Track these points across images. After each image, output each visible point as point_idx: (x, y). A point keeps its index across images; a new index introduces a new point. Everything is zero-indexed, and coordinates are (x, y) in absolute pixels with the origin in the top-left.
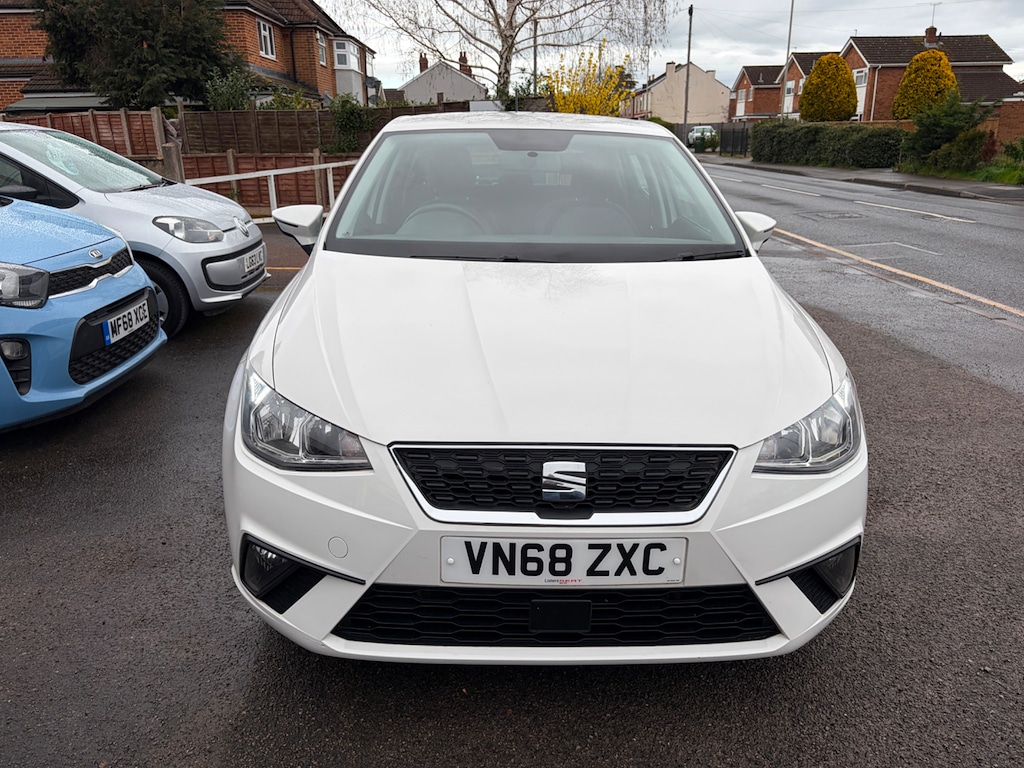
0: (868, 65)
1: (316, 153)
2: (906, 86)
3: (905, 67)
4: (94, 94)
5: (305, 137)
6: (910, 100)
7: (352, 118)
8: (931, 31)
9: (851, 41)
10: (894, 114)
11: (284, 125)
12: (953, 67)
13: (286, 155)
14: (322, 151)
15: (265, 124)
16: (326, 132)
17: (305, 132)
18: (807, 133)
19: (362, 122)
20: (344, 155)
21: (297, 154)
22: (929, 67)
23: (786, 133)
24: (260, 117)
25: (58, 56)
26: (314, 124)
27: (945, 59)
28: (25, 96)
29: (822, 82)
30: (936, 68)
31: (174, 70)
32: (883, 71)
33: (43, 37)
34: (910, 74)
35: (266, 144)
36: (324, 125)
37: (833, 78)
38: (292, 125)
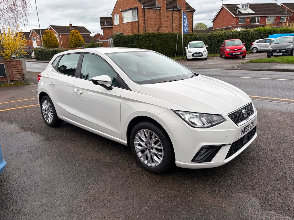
0: (58, 33)
2: (71, 39)
3: (69, 34)
6: (73, 43)
8: (71, 25)
9: (50, 26)
10: (70, 46)
12: (81, 34)
18: (53, 52)
22: (75, 34)
23: (46, 52)
27: (79, 32)
29: (48, 38)
30: (77, 34)
32: (62, 35)
34: (71, 36)
37: (51, 36)
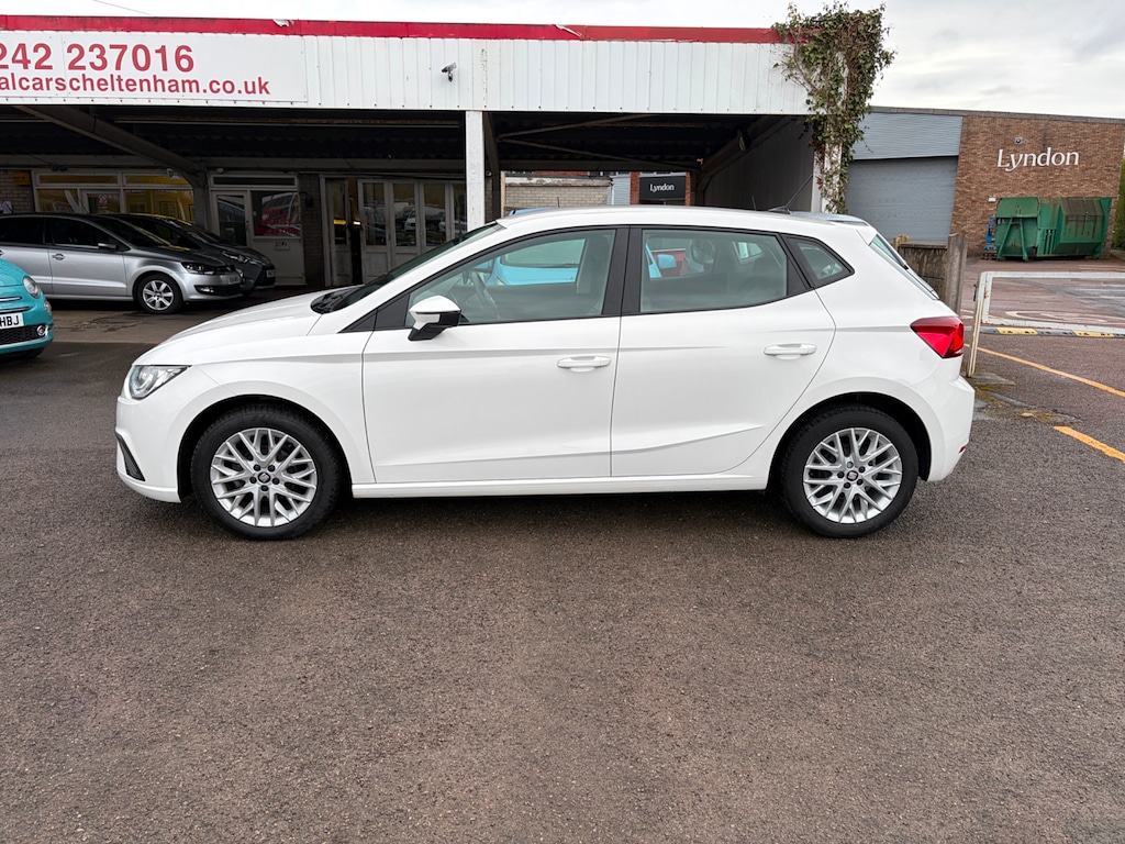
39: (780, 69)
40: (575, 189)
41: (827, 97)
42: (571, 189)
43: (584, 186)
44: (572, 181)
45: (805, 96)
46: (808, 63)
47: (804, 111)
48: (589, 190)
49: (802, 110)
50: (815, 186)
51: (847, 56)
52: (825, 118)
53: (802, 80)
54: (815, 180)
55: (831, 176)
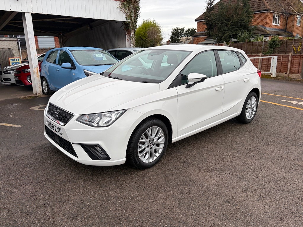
1: (261, 54)
4: (212, 40)
5: (259, 50)
7: (273, 43)
11: (254, 46)
13: (252, 55)
14: (262, 54)
15: (249, 46)
16: (265, 48)
17: (259, 48)
19: (276, 44)
20: (269, 55)
21: (255, 55)
24: (248, 44)
25: (208, 30)
26: (262, 46)
28: (205, 40)
31: (232, 32)
33: (206, 27)
35: (248, 52)
36: (265, 46)
38: (256, 46)
39: (119, 8)
40: (5, 42)
41: (130, 17)
42: (3, 42)
43: (8, 40)
44: (3, 39)
45: (125, 17)
46: (125, 8)
47: (125, 20)
48: (10, 42)
49: (124, 20)
50: (127, 41)
51: (133, 7)
52: (130, 23)
53: (124, 11)
54: (127, 39)
55: (133, 38)
